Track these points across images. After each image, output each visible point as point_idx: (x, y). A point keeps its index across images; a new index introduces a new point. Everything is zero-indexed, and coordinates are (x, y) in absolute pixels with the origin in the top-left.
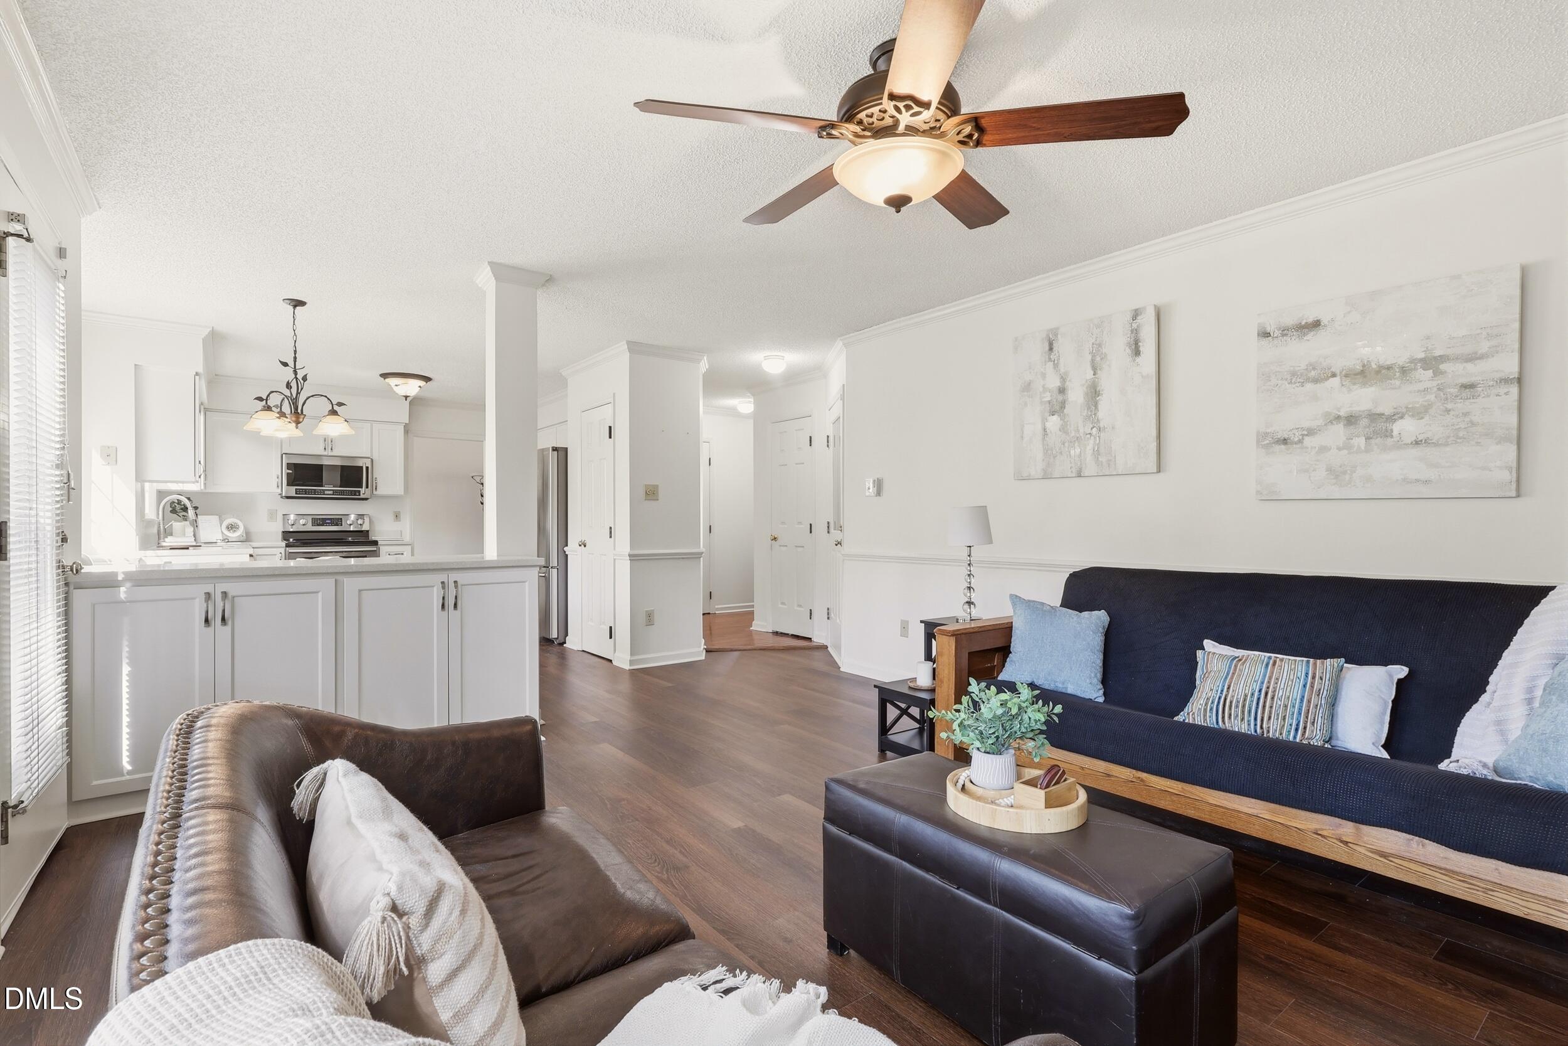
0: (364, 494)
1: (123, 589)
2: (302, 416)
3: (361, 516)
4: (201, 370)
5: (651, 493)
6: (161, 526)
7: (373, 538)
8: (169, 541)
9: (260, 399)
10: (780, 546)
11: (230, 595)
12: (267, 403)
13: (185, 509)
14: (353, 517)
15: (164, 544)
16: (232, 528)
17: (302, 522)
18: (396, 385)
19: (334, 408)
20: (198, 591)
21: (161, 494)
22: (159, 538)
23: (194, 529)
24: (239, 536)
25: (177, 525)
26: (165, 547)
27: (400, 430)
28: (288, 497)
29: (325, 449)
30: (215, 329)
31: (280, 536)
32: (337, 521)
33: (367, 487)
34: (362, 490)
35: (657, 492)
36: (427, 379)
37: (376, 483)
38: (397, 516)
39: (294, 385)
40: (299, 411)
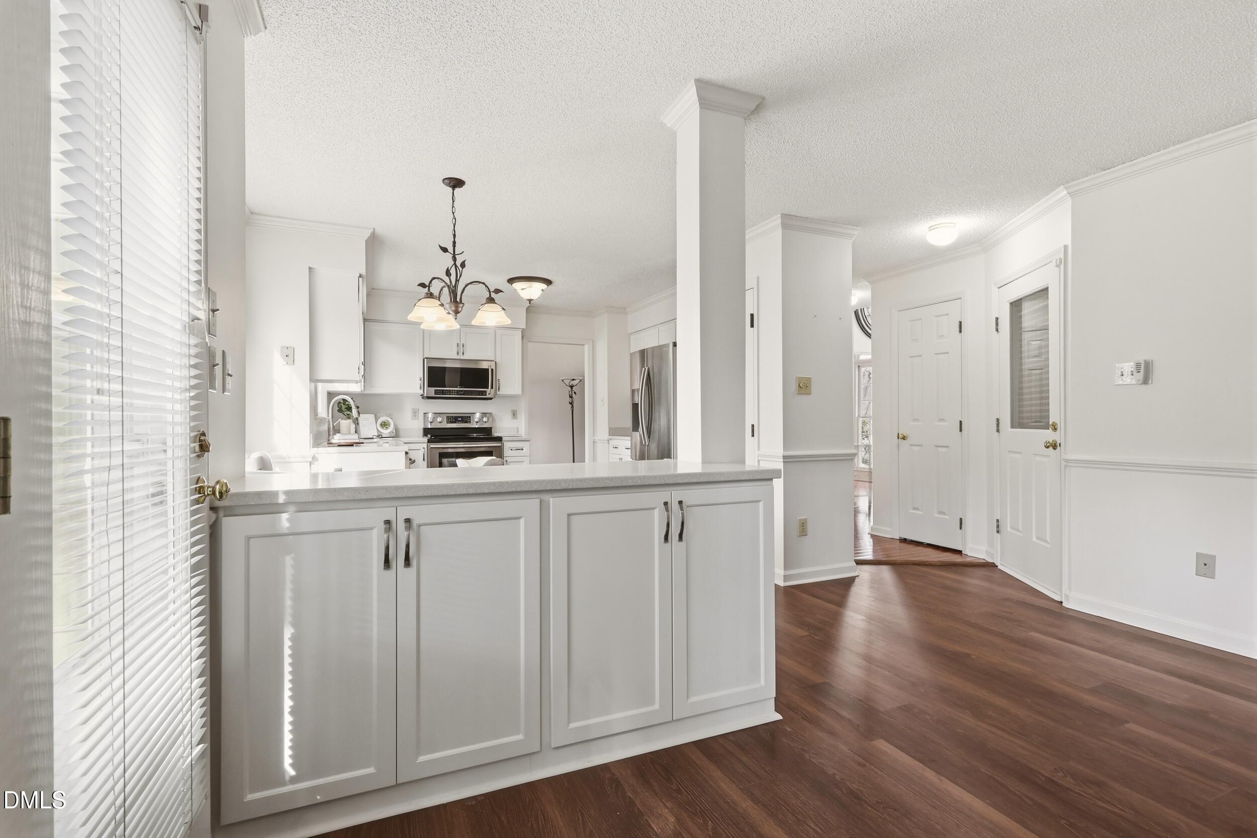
0: (489, 394)
1: (285, 516)
2: (461, 305)
3: (484, 414)
4: (364, 272)
5: (804, 387)
6: (331, 423)
7: (496, 434)
8: (336, 439)
9: (422, 285)
10: (911, 445)
11: (415, 522)
12: (429, 290)
13: (349, 408)
14: (478, 415)
15: (333, 441)
16: (384, 425)
17: (439, 419)
18: (522, 289)
19: (492, 296)
20: (375, 516)
21: (331, 395)
22: (329, 435)
23: (356, 426)
24: (390, 432)
25: (345, 424)
26: (334, 444)
27: (519, 333)
28: (429, 398)
29: (458, 353)
30: (376, 232)
31: (421, 432)
32: (466, 419)
33: (492, 388)
34: (488, 391)
35: (810, 385)
36: (548, 282)
37: (499, 384)
38: (514, 414)
39: (453, 271)
40: (458, 300)
